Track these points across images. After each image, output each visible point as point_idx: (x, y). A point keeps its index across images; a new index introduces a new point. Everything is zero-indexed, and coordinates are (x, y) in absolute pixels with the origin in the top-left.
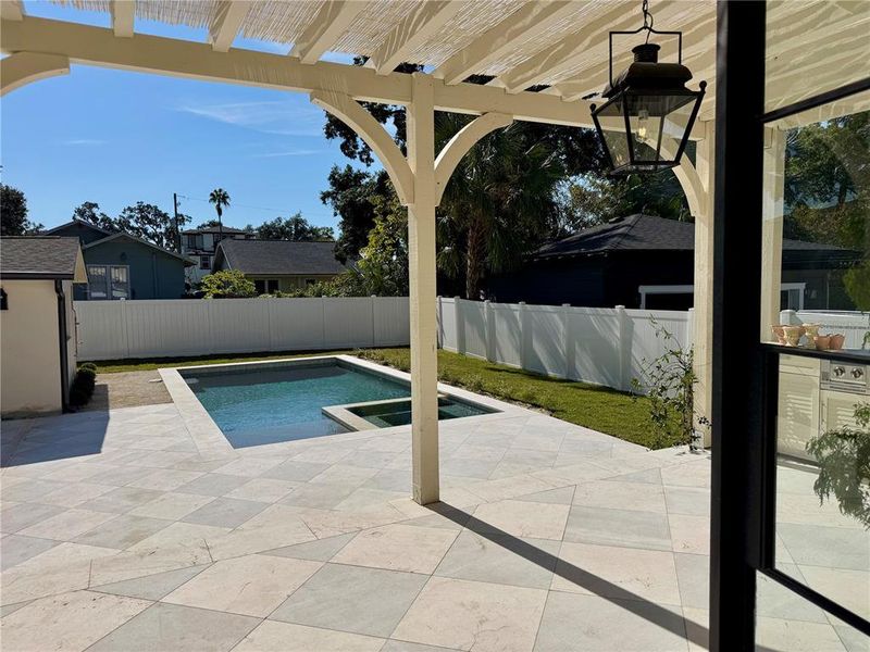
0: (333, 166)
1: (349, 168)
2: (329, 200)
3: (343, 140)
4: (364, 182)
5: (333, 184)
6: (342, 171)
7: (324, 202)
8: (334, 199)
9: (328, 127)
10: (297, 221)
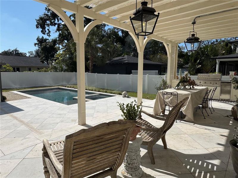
0: (38, 36)
1: (43, 37)
2: (37, 45)
3: (41, 29)
4: (47, 41)
5: (38, 41)
6: (41, 37)
7: (35, 46)
8: (38, 45)
9: (37, 25)
10: (16, 50)
